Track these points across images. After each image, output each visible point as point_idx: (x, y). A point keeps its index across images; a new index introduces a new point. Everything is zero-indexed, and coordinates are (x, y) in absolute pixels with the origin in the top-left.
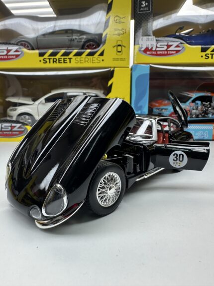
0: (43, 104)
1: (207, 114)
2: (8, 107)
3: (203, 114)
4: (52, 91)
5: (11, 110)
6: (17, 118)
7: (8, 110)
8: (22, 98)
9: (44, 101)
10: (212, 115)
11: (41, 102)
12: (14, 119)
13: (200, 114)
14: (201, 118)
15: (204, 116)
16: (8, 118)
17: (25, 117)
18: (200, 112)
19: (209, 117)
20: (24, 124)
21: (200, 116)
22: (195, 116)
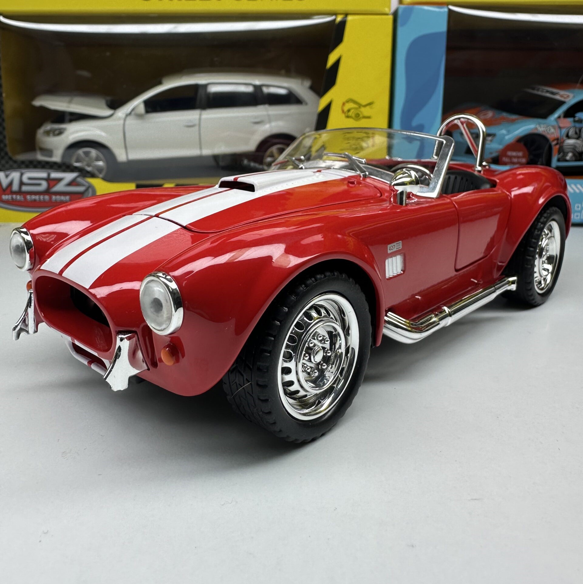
0: (140, 116)
2: (40, 126)
4: (164, 81)
5: (48, 133)
6: (64, 156)
7: (41, 131)
8: (77, 99)
9: (142, 109)
11: (133, 110)
12: (57, 158)
16: (40, 157)
17: (87, 154)
20: (84, 173)
22: (574, 155)
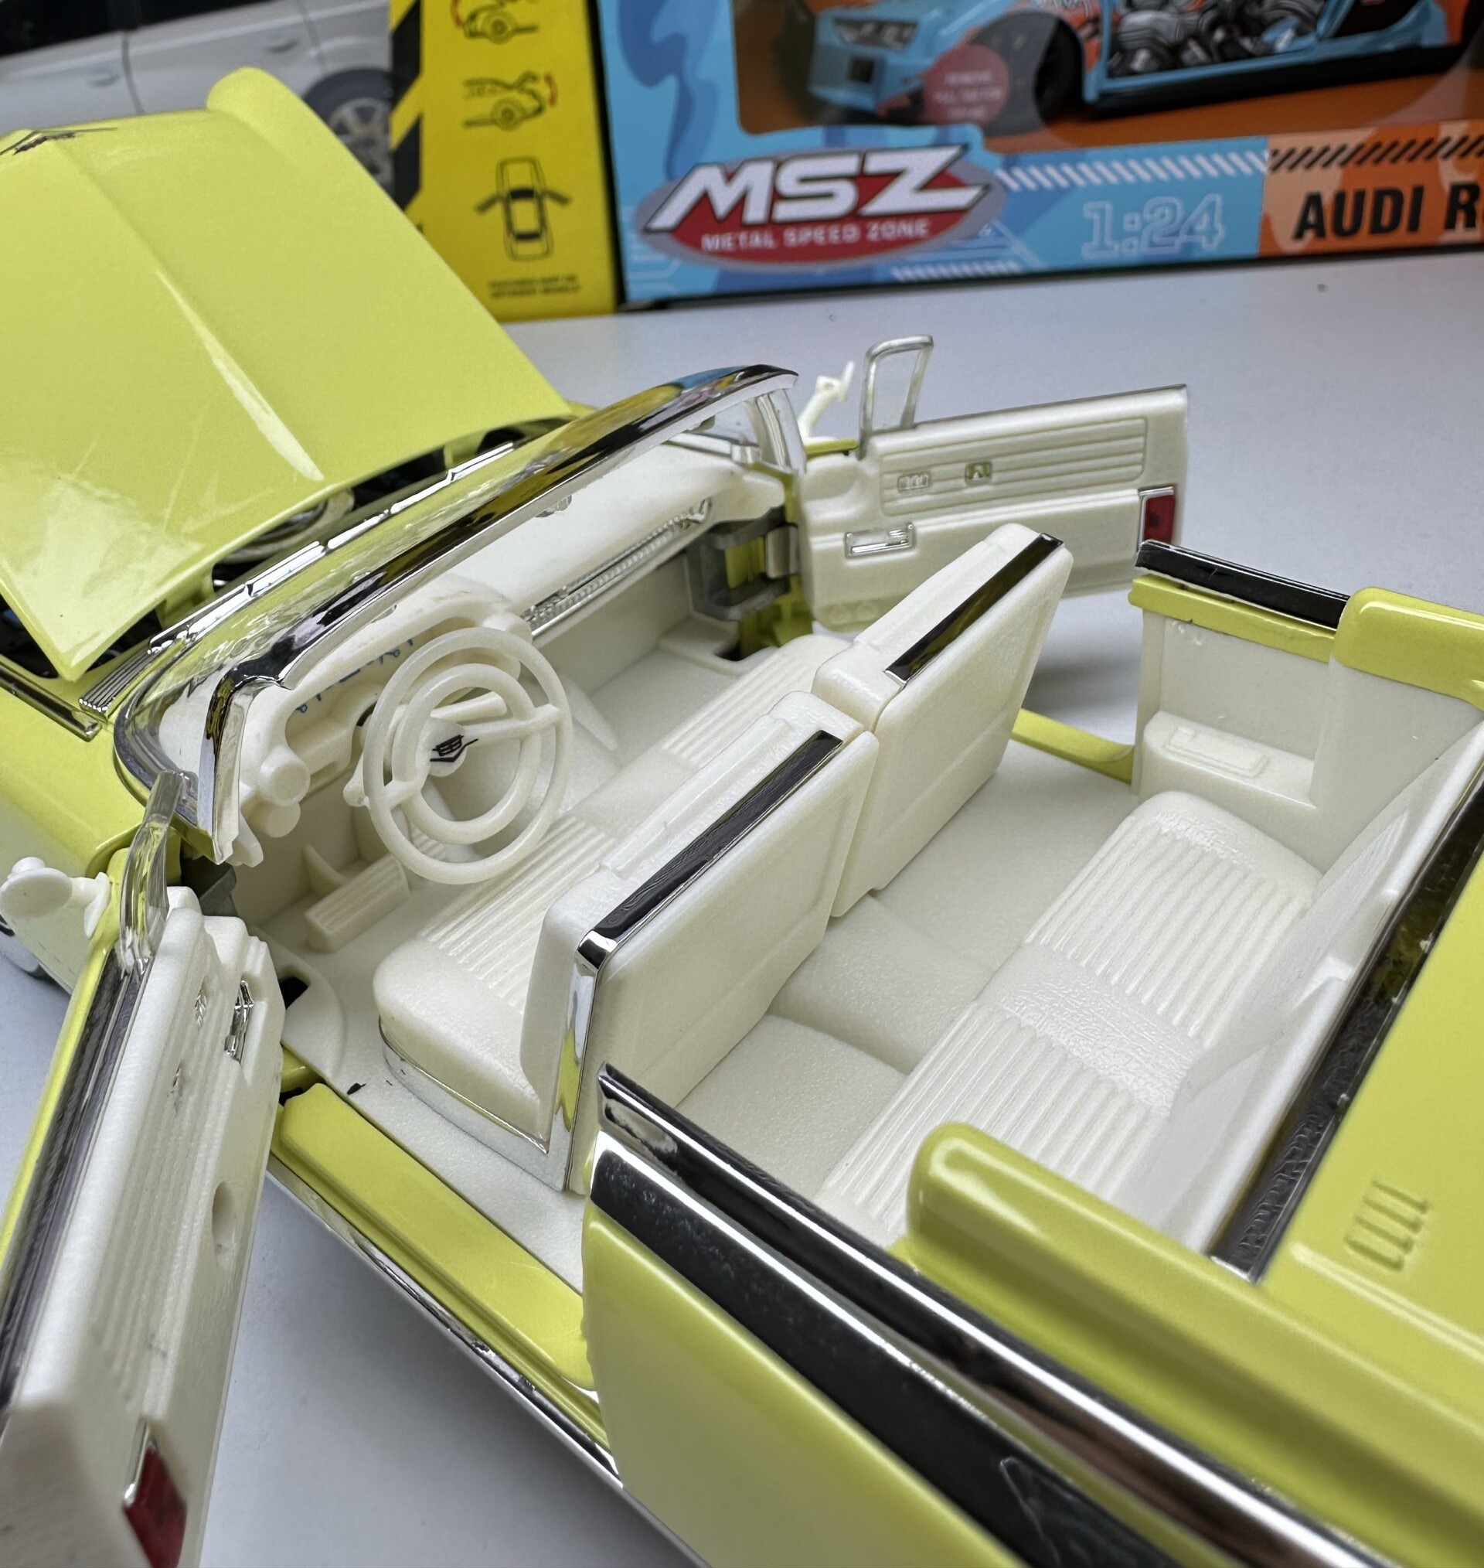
1: (1256, 27)
3: (1219, 35)
10: (1300, 33)
13: (1196, 36)
14: (1198, 67)
15: (1226, 52)
18: (1192, 18)
19: (1269, 52)
21: (1195, 50)
22: (1155, 55)
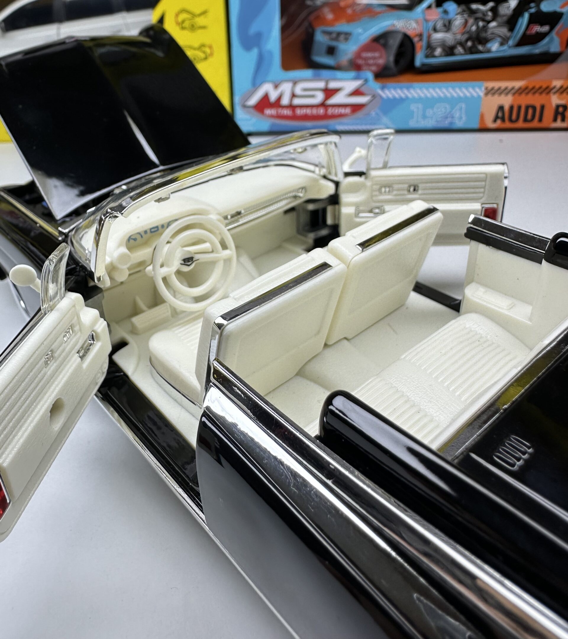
1: (484, 41)
3: (469, 44)
10: (502, 44)
13: (461, 44)
14: (460, 56)
15: (472, 51)
18: (459, 37)
19: (489, 51)
22: (444, 50)
